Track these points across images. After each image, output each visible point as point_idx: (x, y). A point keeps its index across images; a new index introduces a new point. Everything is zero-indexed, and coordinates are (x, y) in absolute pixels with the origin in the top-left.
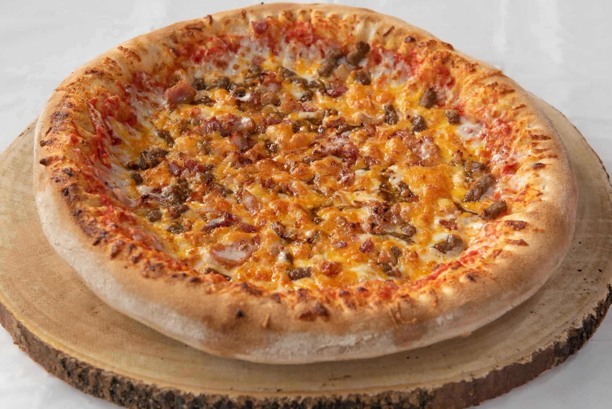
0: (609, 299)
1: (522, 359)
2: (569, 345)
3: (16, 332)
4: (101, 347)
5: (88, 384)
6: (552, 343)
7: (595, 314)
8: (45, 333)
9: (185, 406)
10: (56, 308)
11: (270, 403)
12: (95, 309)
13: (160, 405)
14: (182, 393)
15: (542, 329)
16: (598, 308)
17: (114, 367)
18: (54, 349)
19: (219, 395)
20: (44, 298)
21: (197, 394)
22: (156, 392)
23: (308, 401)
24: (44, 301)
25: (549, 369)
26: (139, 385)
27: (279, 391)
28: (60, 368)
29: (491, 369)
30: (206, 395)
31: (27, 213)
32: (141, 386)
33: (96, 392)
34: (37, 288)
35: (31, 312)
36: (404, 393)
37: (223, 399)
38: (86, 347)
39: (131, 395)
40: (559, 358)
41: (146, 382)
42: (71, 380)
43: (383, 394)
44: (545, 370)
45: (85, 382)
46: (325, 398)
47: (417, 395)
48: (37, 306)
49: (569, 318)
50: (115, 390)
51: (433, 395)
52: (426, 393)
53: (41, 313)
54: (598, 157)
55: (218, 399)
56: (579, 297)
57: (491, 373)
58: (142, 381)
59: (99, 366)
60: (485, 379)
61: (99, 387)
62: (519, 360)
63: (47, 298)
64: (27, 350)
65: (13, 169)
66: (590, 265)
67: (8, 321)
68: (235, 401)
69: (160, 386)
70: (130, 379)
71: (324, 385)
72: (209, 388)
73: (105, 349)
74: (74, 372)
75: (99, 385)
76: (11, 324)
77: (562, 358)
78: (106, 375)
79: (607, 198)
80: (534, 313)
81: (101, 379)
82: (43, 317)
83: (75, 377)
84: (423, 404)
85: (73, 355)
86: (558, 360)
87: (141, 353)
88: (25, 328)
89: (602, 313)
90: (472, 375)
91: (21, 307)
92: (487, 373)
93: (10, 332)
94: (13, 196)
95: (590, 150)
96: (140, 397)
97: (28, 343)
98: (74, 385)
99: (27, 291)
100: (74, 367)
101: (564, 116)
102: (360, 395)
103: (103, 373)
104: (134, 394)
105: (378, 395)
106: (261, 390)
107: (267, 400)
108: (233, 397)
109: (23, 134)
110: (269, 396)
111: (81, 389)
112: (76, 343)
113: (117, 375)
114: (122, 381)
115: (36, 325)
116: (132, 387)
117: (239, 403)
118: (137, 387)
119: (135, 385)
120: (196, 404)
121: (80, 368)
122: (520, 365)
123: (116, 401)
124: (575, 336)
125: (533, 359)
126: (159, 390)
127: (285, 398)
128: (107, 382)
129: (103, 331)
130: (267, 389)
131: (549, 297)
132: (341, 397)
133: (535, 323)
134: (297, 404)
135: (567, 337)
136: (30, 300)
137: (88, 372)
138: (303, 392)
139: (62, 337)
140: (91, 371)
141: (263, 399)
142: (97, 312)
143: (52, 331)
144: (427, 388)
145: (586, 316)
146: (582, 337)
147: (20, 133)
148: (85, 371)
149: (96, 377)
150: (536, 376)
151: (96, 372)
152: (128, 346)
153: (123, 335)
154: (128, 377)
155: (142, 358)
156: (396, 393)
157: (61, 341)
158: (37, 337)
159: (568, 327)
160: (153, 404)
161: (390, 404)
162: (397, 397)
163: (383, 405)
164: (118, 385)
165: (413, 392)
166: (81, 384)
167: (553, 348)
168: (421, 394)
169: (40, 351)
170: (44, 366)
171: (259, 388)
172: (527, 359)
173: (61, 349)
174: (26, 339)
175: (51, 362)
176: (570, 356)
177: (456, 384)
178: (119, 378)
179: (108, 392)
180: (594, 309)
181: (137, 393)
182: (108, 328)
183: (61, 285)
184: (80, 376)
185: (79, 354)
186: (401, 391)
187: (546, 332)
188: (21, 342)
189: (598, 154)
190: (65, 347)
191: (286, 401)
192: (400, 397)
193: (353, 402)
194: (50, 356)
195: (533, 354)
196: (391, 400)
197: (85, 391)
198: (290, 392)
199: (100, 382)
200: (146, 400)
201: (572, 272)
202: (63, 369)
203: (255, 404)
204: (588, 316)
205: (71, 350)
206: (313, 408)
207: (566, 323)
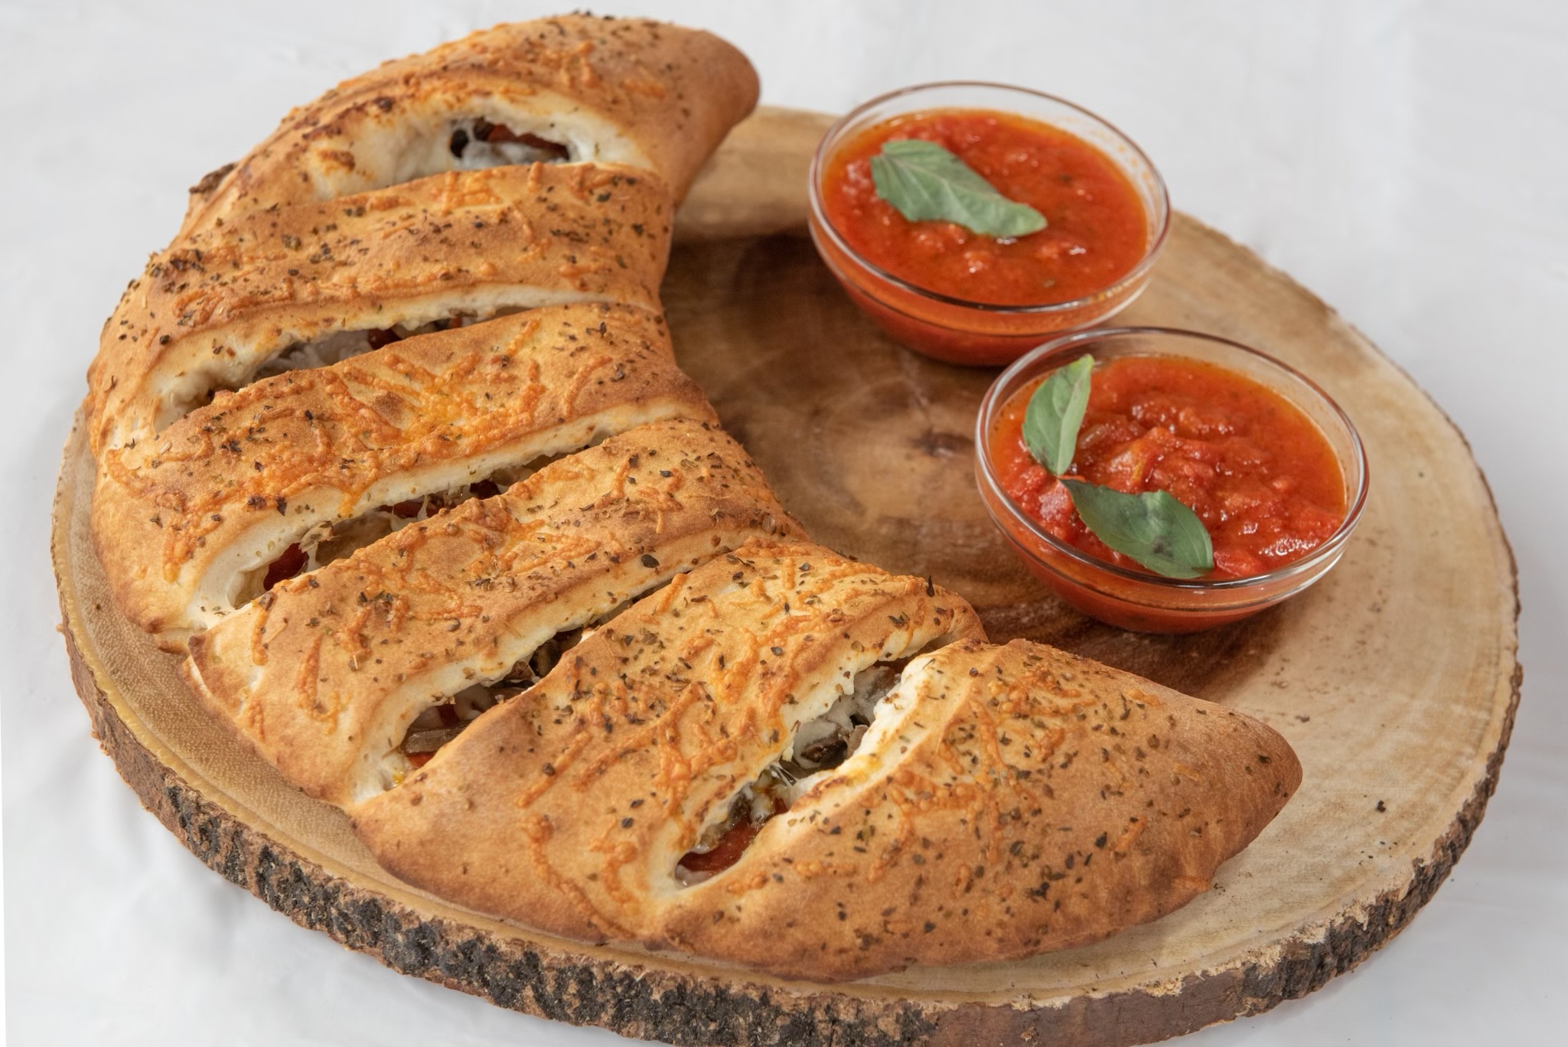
1: (1157, 984)
6: (1238, 964)
7: (1362, 918)
8: (150, 727)
11: (575, 967)
13: (353, 925)
14: (398, 907)
15: (1226, 929)
17: (270, 824)
18: (159, 764)
19: (472, 929)
21: (426, 917)
22: (344, 897)
23: (658, 979)
26: (313, 873)
29: (1077, 997)
33: (230, 871)
37: (480, 939)
38: (224, 774)
41: (329, 871)
46: (695, 980)
49: (1297, 917)
51: (933, 1022)
52: (917, 1013)
56: (1337, 873)
57: (1077, 1001)
73: (262, 783)
78: (251, 838)
80: (1219, 890)
81: (243, 845)
84: (908, 1037)
86: (1254, 1005)
92: (1067, 1000)
96: (313, 899)
103: (245, 835)
105: (811, 998)
108: (500, 939)
112: (207, 760)
116: (299, 876)
117: (511, 955)
125: (1184, 988)
126: (351, 893)
127: (609, 964)
128: (252, 853)
131: (1268, 861)
132: (729, 987)
133: (1216, 912)
134: (632, 980)
135: (1277, 958)
137: (218, 826)
139: (181, 742)
140: (225, 822)
143: (163, 725)
145: (1340, 920)
148: (214, 822)
149: (233, 840)
151: (233, 830)
154: (294, 854)
157: (177, 750)
159: (1288, 935)
160: (338, 919)
161: (834, 1021)
162: (853, 1011)
163: (820, 1021)
164: (273, 865)
167: (1240, 975)
168: (906, 1015)
172: (1169, 987)
173: (173, 767)
177: (992, 1008)
178: (277, 853)
180: (1364, 908)
185: (207, 784)
187: (1233, 938)
190: (184, 765)
195: (1184, 982)
196: (838, 1013)
197: (209, 863)
200: (325, 909)
203: (545, 963)
204: (1346, 920)
205: (192, 772)
206: (666, 996)
207: (1287, 926)
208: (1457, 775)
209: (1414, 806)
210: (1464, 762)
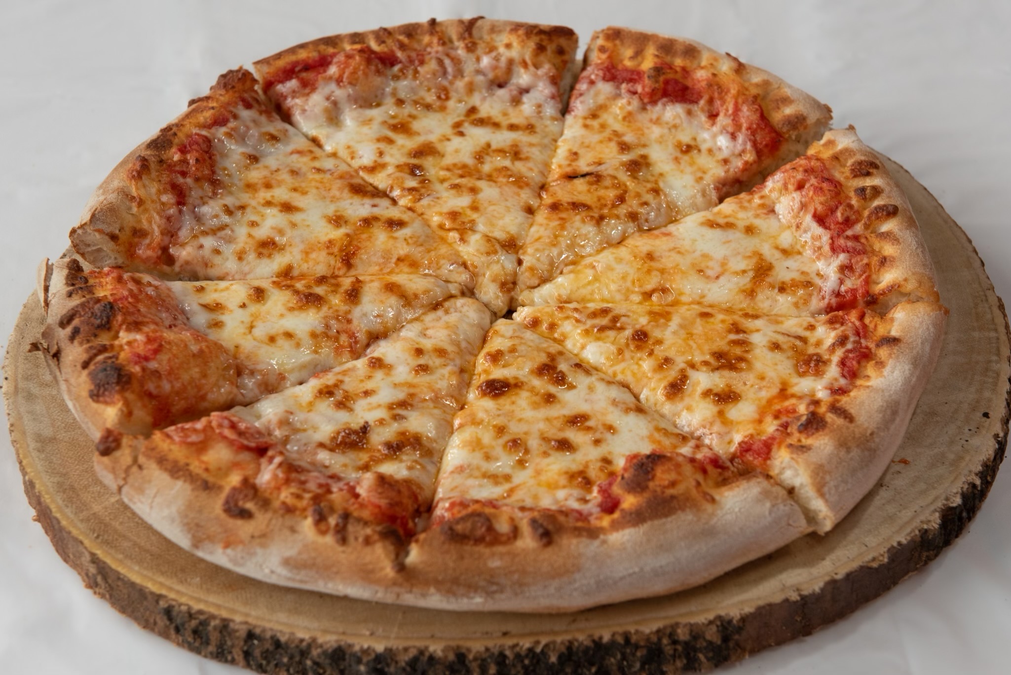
0: (998, 456)
1: (874, 559)
3: (88, 570)
5: (207, 643)
6: (917, 532)
7: (978, 482)
8: (137, 568)
9: (362, 668)
11: (493, 654)
13: (323, 668)
14: (357, 648)
15: (900, 511)
17: (247, 615)
18: (152, 593)
19: (414, 647)
21: (380, 648)
22: (316, 648)
23: (552, 646)
24: (129, 518)
26: (289, 639)
28: (162, 621)
29: (827, 578)
32: (293, 642)
33: (221, 655)
35: (111, 538)
36: (697, 624)
37: (421, 652)
38: (201, 587)
39: (277, 656)
41: (300, 635)
42: (180, 639)
43: (665, 628)
45: (204, 640)
46: (577, 640)
48: (119, 528)
49: (939, 491)
51: (741, 624)
52: (730, 622)
53: (124, 537)
55: (412, 653)
56: (951, 456)
57: (828, 584)
58: (293, 634)
61: (225, 647)
62: (869, 562)
64: (108, 596)
67: (73, 554)
68: (439, 653)
73: (230, 586)
74: (186, 626)
76: (80, 557)
78: (237, 627)
80: (885, 487)
81: (230, 634)
83: (187, 634)
84: (726, 640)
86: (927, 556)
89: (989, 478)
91: (94, 531)
92: (821, 584)
93: (77, 571)
96: (291, 658)
97: (110, 585)
98: (186, 645)
102: (630, 633)
103: (232, 625)
104: (281, 654)
105: (658, 631)
107: (487, 649)
108: (436, 648)
110: (490, 644)
111: (197, 651)
112: (185, 580)
115: (120, 556)
116: (277, 644)
117: (446, 657)
118: (286, 643)
119: (283, 639)
120: (380, 663)
121: (195, 619)
122: (870, 568)
123: (254, 667)
125: (889, 558)
126: (321, 646)
127: (516, 645)
128: (238, 638)
130: (487, 633)
132: (601, 638)
133: (889, 502)
134: (534, 653)
135: (939, 521)
136: (107, 519)
137: (208, 624)
139: (163, 573)
140: (213, 623)
141: (482, 649)
143: (145, 565)
145: (966, 486)
148: (204, 624)
149: (221, 632)
150: (895, 583)
151: (221, 624)
154: (271, 629)
156: (685, 625)
157: (162, 579)
158: (125, 576)
159: (939, 504)
160: (311, 668)
161: (675, 642)
162: (687, 632)
163: (666, 646)
164: (256, 642)
166: (197, 644)
167: (918, 539)
168: (722, 625)
169: (129, 596)
171: (475, 633)
172: (881, 558)
173: (164, 593)
174: (105, 578)
175: (148, 613)
177: (776, 605)
178: (258, 631)
179: (240, 653)
180: (976, 474)
181: (286, 652)
184: (195, 632)
185: (192, 598)
187: (906, 515)
188: (96, 585)
190: (170, 589)
191: (518, 649)
192: (691, 631)
193: (619, 644)
194: (145, 603)
195: (889, 550)
196: (678, 636)
197: (203, 653)
198: (523, 635)
199: (227, 638)
200: (300, 663)
201: (938, 419)
202: (168, 623)
203: (471, 657)
204: (969, 484)
205: (178, 592)
206: (560, 657)
207: (936, 499)
208: (995, 375)
209: (978, 402)
210: (996, 367)
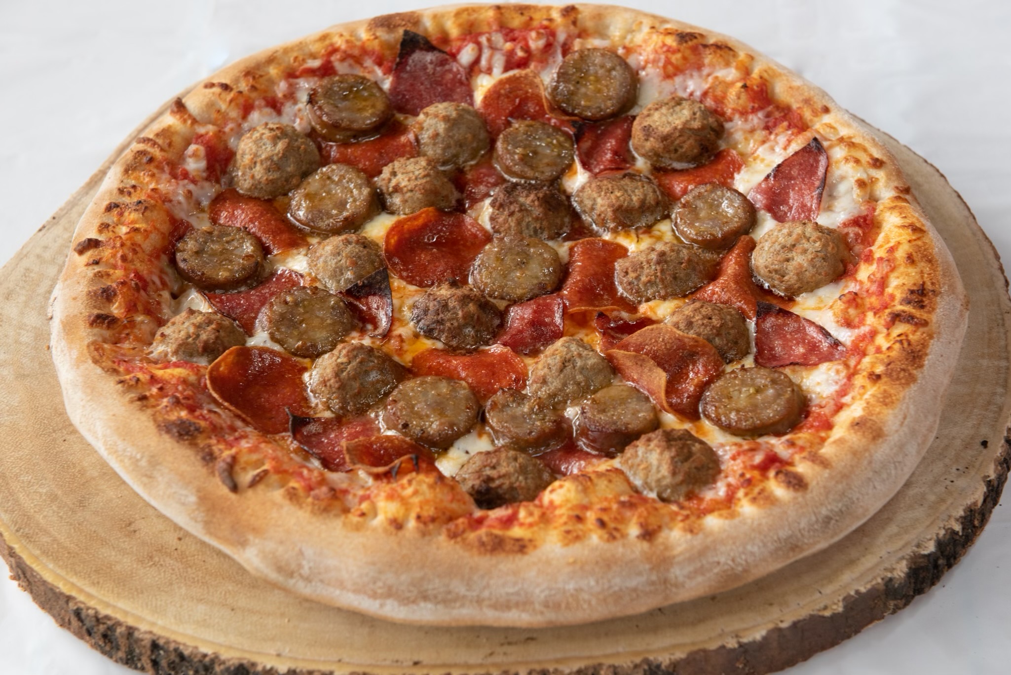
2: (913, 581)
4: (137, 590)
10: (71, 525)
12: (133, 525)
16: (964, 518)
20: (55, 508)
25: (879, 619)
27: (416, 663)
30: (298, 670)
31: (40, 363)
34: (44, 491)
40: (895, 602)
44: (871, 622)
47: (645, 671)
50: (158, 660)
54: (994, 248)
59: (131, 622)
60: (760, 642)
63: (59, 507)
65: (24, 287)
66: (958, 442)
69: (224, 655)
70: (179, 643)
71: (491, 654)
72: (304, 660)
75: (134, 650)
77: (901, 603)
79: (1000, 322)
82: (49, 540)
85: (92, 603)
87: (200, 600)
88: (20, 558)
90: (737, 636)
94: (19, 334)
95: (981, 237)
99: (28, 496)
100: (94, 623)
101: (942, 176)
106: (388, 663)
109: (44, 227)
113: (158, 639)
114: (166, 647)
124: (922, 565)
129: (142, 562)
138: (455, 665)
142: (135, 531)
144: (660, 659)
146: (936, 566)
147: (40, 226)
152: (179, 588)
153: (173, 570)
155: (202, 608)
165: (636, 666)
170: (54, 616)
176: (917, 597)
182: (151, 558)
183: (83, 485)
186: (617, 664)
189: (994, 244)
